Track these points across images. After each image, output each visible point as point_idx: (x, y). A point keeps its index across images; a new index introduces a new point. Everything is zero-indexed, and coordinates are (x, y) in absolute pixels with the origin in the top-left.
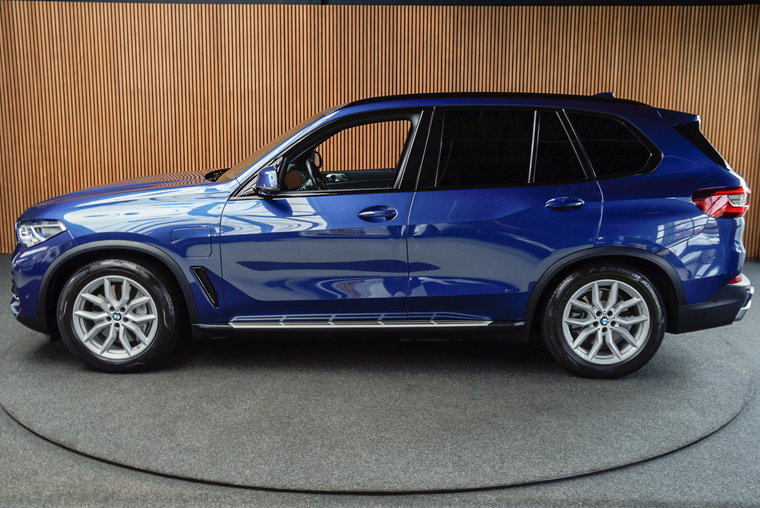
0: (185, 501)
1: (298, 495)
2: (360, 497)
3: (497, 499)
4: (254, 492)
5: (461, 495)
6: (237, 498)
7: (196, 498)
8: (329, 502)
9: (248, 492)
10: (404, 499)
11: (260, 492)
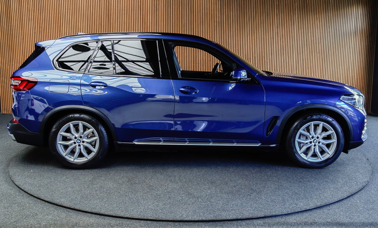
0: (112, 226)
1: (167, 222)
2: (197, 223)
3: (264, 223)
4: (145, 222)
5: (246, 221)
6: (137, 225)
7: (117, 225)
8: (183, 226)
9: (142, 221)
10: (219, 223)
11: (148, 222)
